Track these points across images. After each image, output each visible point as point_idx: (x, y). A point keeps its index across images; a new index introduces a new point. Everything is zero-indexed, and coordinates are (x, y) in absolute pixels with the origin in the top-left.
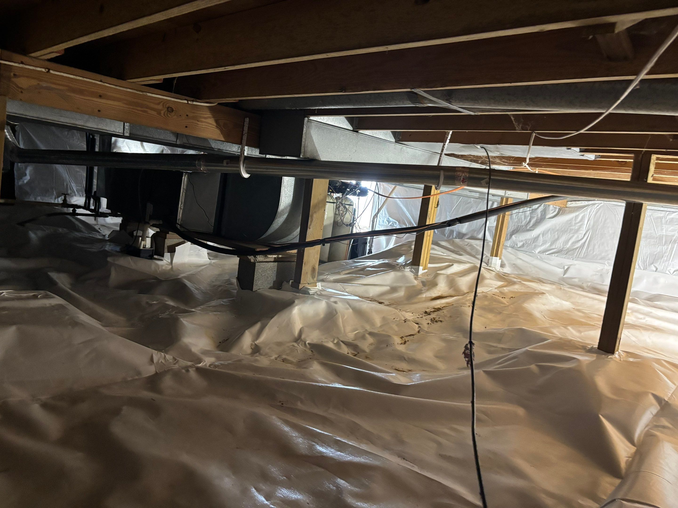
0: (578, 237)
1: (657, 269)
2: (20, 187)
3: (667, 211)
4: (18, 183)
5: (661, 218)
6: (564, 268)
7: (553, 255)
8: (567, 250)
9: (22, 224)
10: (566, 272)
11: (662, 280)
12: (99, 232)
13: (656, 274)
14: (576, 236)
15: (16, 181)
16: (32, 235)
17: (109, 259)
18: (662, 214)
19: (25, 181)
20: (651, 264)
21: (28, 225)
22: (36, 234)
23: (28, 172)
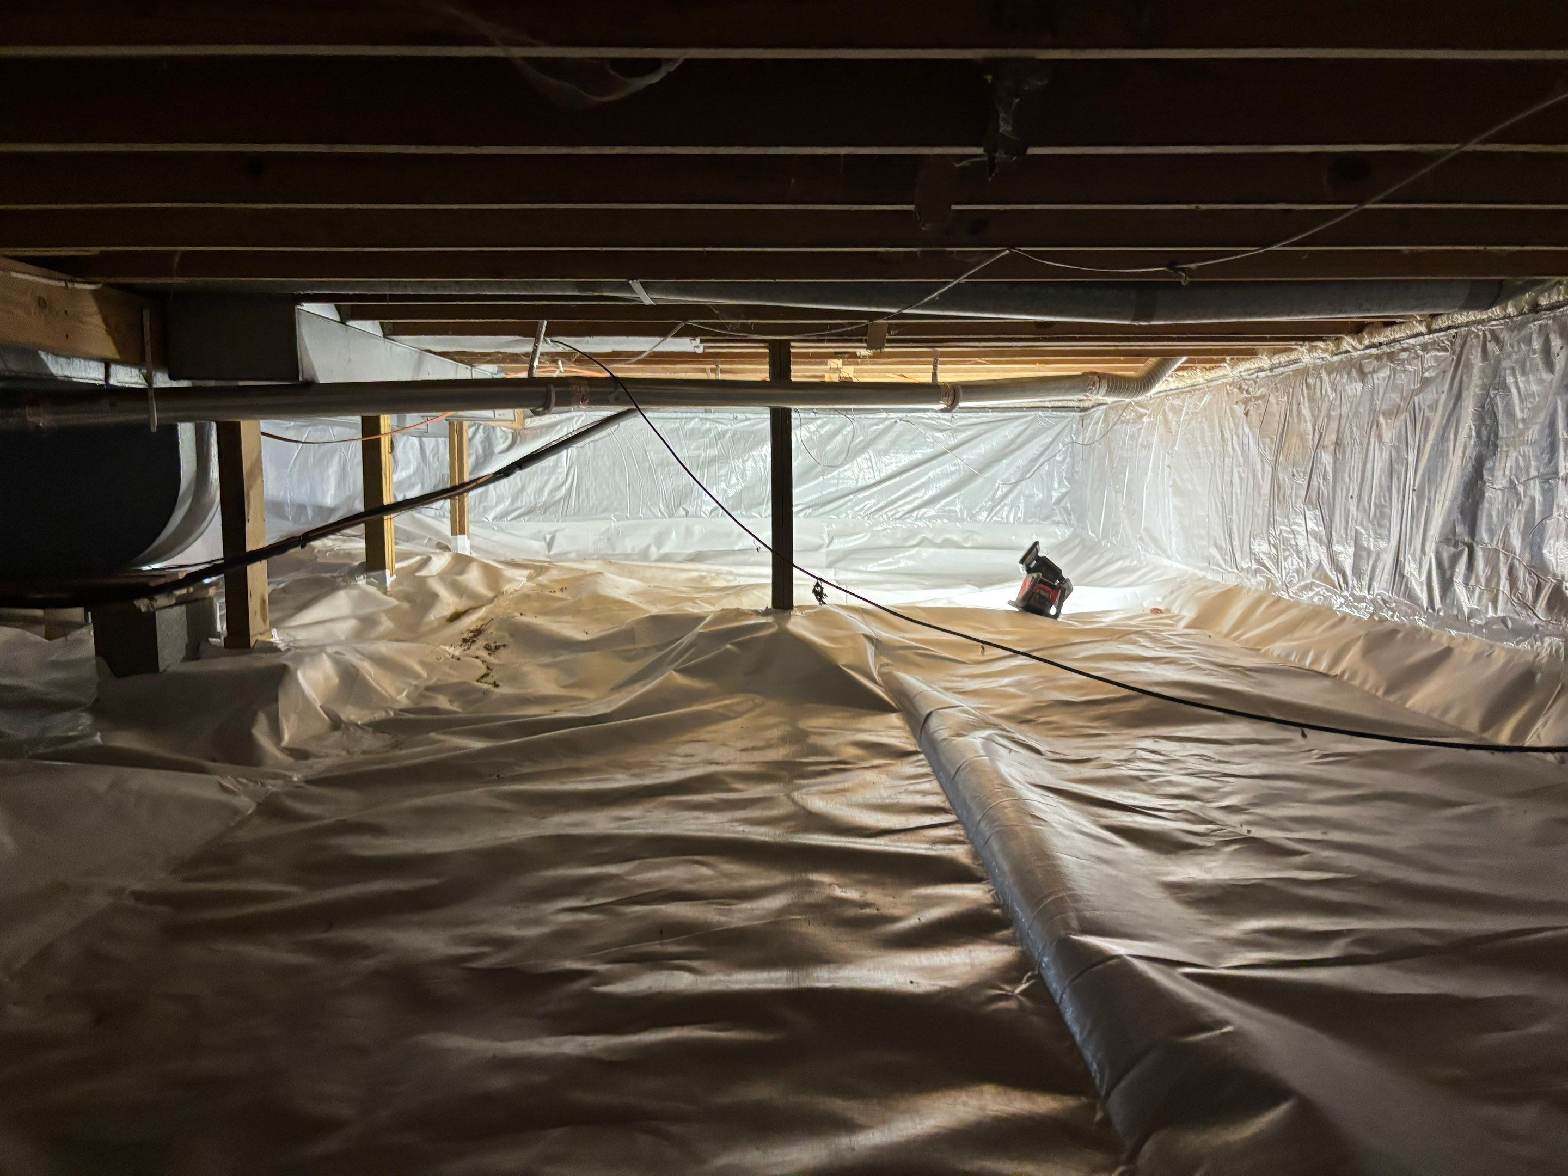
0: (557, 479)
1: (687, 513)
3: (682, 418)
5: (677, 430)
6: (545, 539)
7: (522, 519)
8: (543, 506)
10: (550, 545)
11: (697, 529)
13: (689, 521)
14: (553, 478)
18: (677, 424)
20: (678, 507)
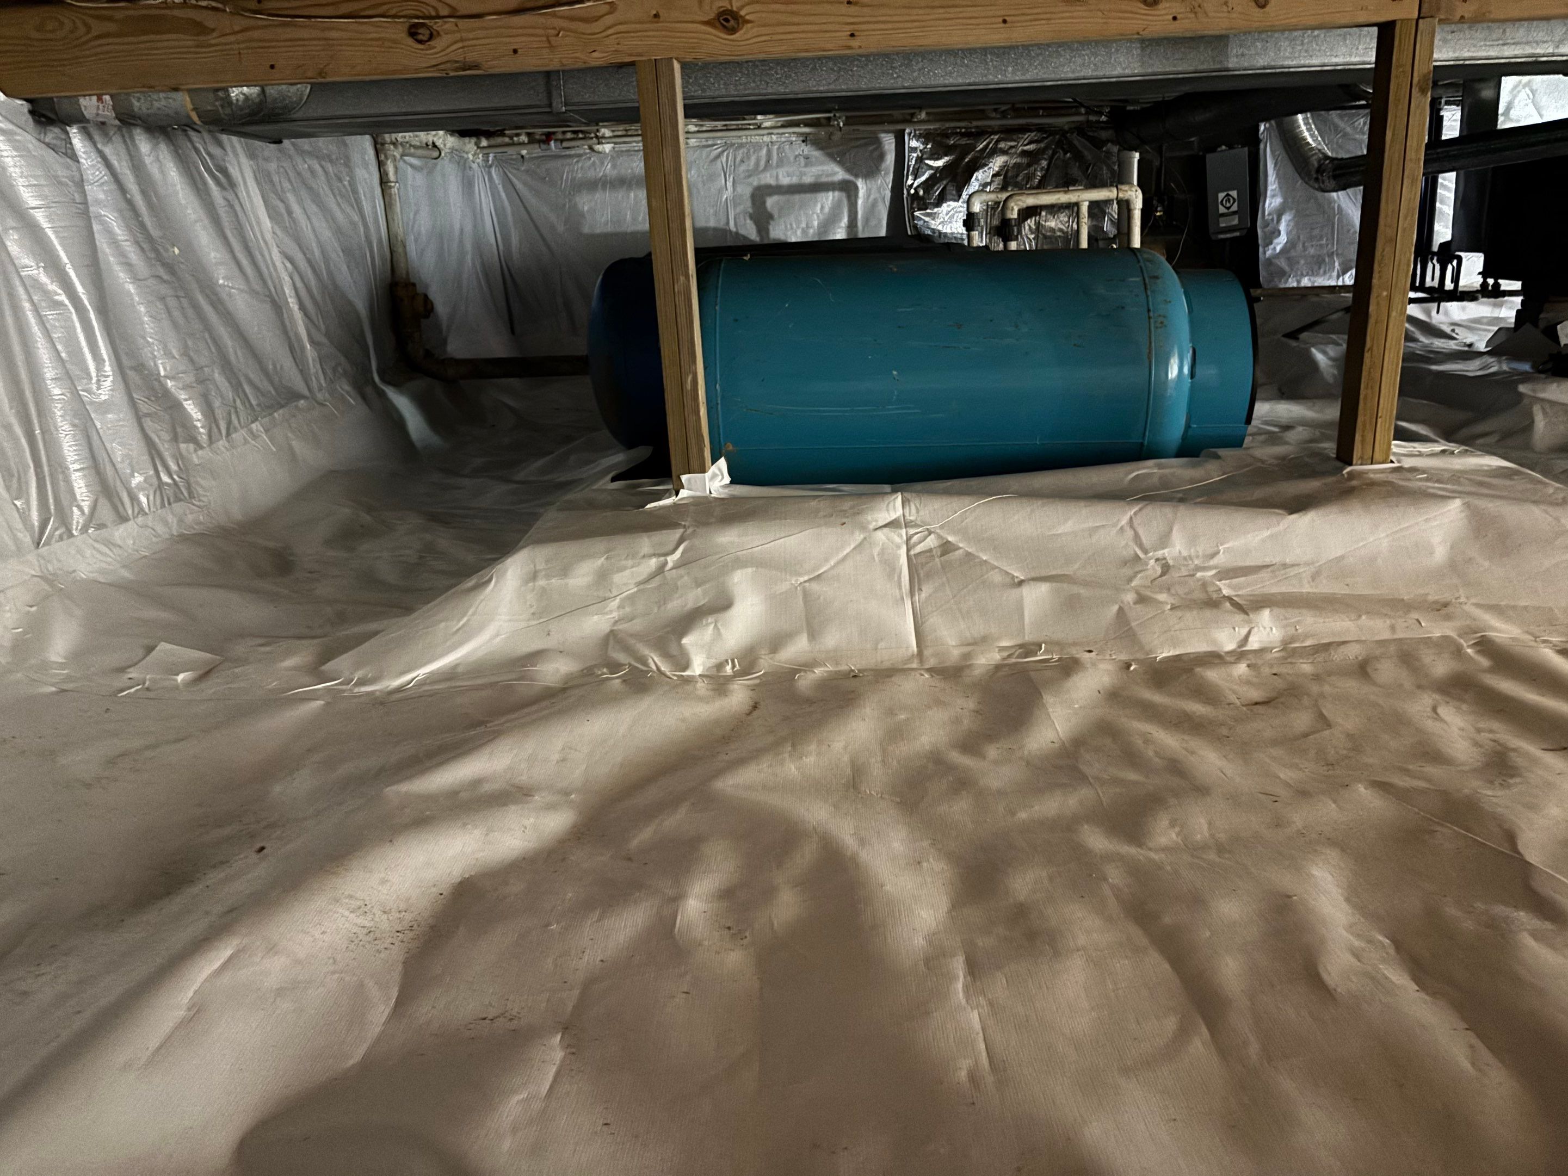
2: (1269, 262)
4: (1265, 253)
9: (1293, 335)
12: (1454, 339)
15: (1261, 249)
16: (1319, 357)
17: (1522, 388)
19: (1278, 249)
21: (1304, 336)
22: (1324, 353)
23: (1282, 227)
